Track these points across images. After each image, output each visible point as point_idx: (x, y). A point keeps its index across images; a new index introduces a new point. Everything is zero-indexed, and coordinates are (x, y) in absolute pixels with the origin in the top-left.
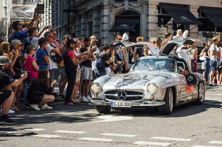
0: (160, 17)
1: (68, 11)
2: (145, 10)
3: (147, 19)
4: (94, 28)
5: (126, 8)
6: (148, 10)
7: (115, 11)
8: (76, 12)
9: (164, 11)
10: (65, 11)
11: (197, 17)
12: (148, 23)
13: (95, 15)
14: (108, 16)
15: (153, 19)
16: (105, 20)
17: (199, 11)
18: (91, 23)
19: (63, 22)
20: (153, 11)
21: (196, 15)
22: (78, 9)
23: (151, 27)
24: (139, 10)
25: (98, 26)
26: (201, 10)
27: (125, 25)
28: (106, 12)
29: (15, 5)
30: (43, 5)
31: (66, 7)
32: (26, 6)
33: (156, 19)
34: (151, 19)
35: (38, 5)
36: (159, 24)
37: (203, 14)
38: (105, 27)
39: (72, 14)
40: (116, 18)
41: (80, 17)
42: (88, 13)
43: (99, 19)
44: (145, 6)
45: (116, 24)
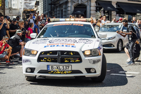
0: (97, 7)
1: (51, 4)
2: (89, 4)
3: (90, 8)
4: (64, 13)
5: (80, 3)
6: (90, 4)
7: (74, 4)
8: (55, 5)
9: (99, 4)
10: (49, 4)
11: (116, 7)
12: (91, 10)
13: (64, 6)
14: (71, 7)
15: (93, 8)
16: (69, 9)
17: (116, 4)
18: (62, 10)
19: (48, 10)
20: (93, 4)
21: (115, 6)
22: (56, 3)
23: (92, 12)
24: (86, 4)
25: (65, 12)
26: (118, 4)
27: (79, 11)
28: (69, 5)
29: (25, 2)
30: (39, 2)
31: (50, 2)
32: (31, 2)
33: (95, 8)
34: (92, 8)
35: (37, 1)
36: (96, 11)
37: (118, 6)
38: (69, 12)
39: (53, 6)
40: (75, 8)
41: (57, 7)
42: (61, 5)
43: (66, 8)
44: (89, 2)
45: (75, 11)
